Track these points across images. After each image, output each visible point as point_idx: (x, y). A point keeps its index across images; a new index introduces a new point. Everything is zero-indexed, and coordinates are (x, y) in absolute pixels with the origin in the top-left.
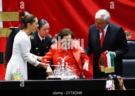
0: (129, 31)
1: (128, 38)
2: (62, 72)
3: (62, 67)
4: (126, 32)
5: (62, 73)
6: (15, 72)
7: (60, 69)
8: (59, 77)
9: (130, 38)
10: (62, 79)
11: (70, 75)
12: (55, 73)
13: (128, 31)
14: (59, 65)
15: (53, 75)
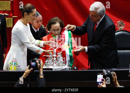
0: (122, 21)
1: (121, 29)
2: (54, 62)
3: (53, 57)
4: (119, 22)
5: (54, 64)
6: (11, 62)
7: (52, 59)
8: (51, 67)
9: (122, 28)
10: (54, 70)
11: (61, 65)
12: (46, 63)
13: (120, 21)
14: (50, 56)
15: (45, 65)
